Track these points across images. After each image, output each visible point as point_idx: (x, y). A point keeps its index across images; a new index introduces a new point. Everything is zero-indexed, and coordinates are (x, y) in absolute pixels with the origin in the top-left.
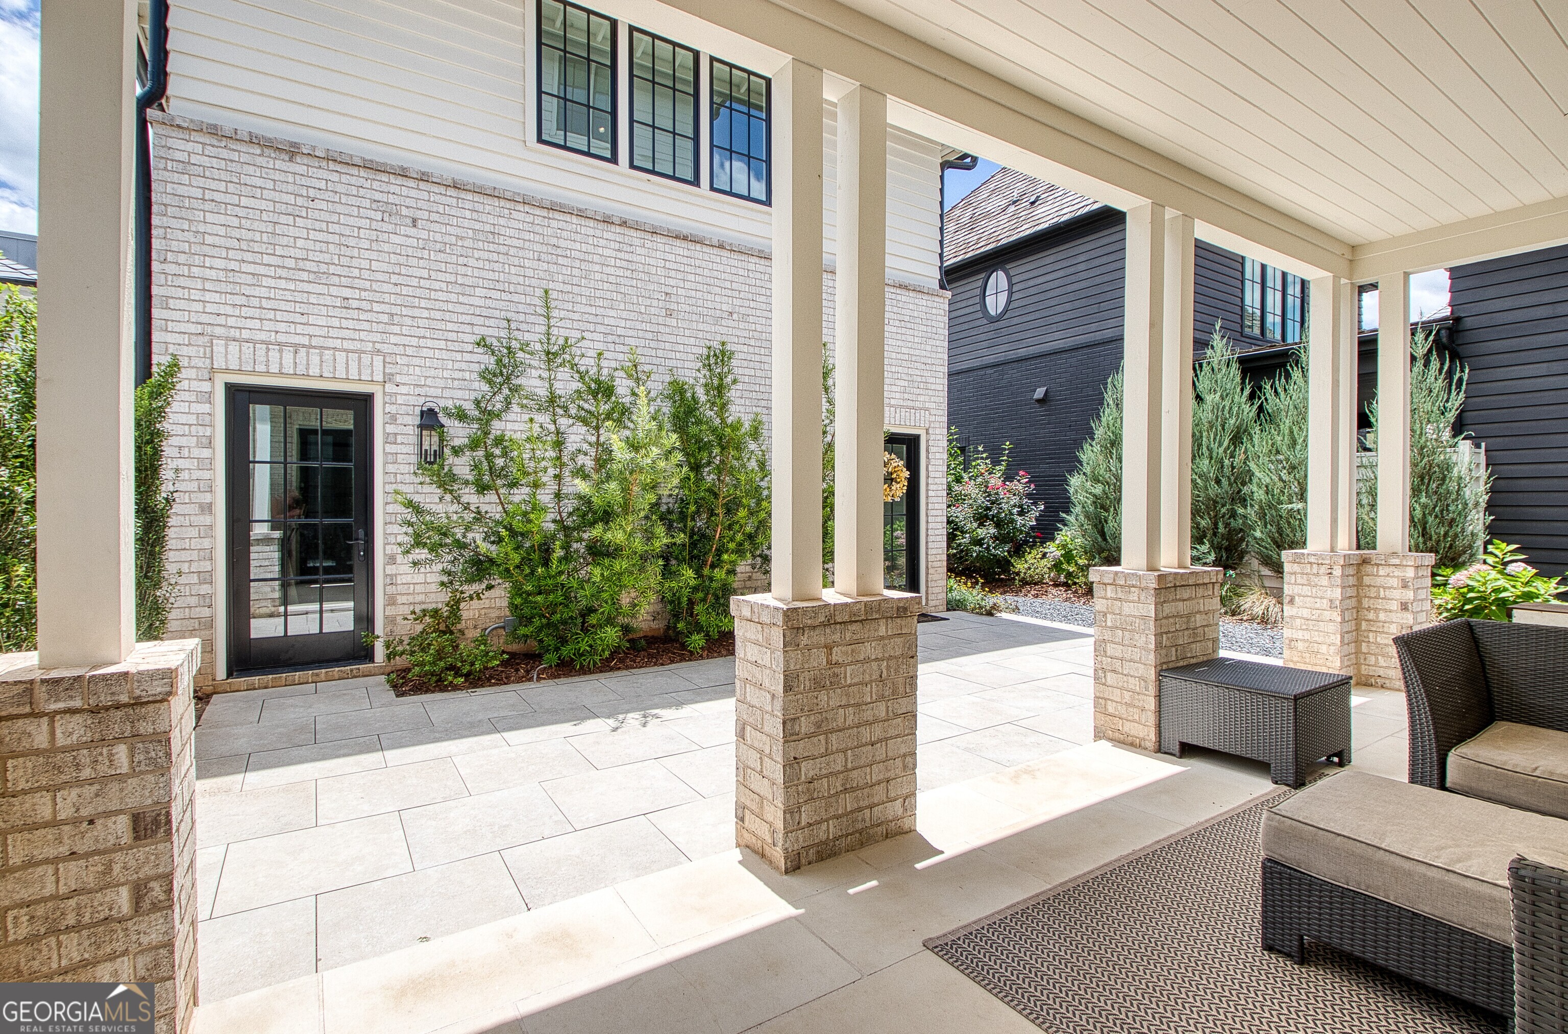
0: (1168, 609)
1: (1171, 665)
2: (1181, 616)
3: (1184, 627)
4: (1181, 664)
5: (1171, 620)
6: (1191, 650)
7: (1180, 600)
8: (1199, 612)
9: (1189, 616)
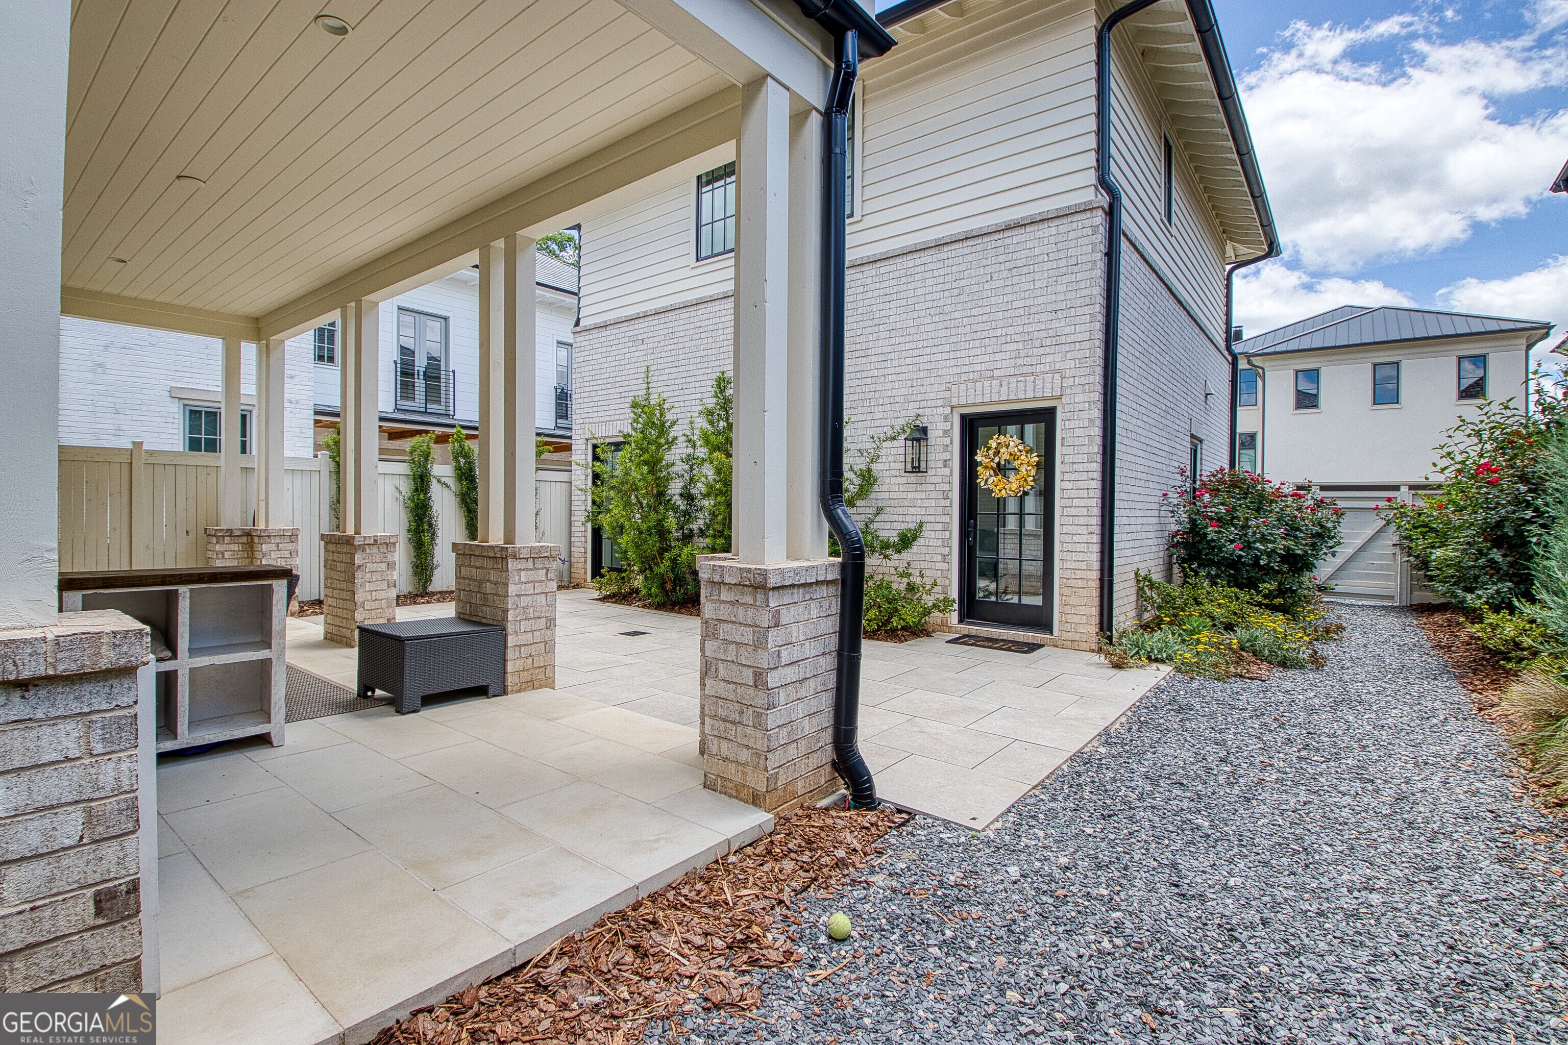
0: (465, 572)
1: (466, 617)
2: (475, 580)
3: (476, 589)
4: (474, 619)
5: (467, 581)
6: (482, 611)
7: (474, 567)
8: (488, 581)
9: (481, 582)
